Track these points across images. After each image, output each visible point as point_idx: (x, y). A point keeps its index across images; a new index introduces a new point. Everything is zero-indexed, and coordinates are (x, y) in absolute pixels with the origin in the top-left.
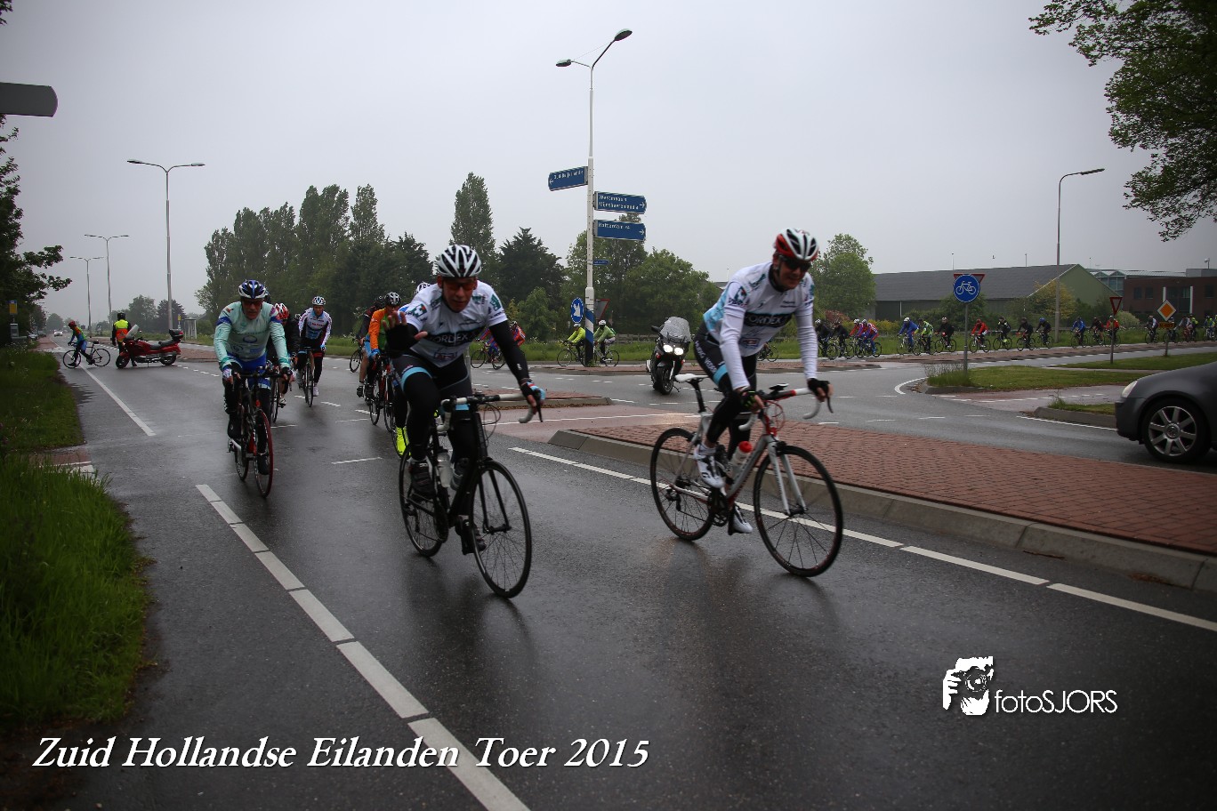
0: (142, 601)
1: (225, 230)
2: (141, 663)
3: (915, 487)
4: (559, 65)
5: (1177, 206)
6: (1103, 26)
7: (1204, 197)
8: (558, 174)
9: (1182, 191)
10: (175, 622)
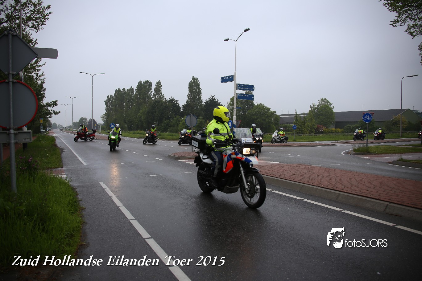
0: (81, 222)
1: (111, 95)
2: (80, 243)
3: (347, 189)
4: (224, 40)
6: (417, 24)
8: (224, 77)
10: (91, 229)
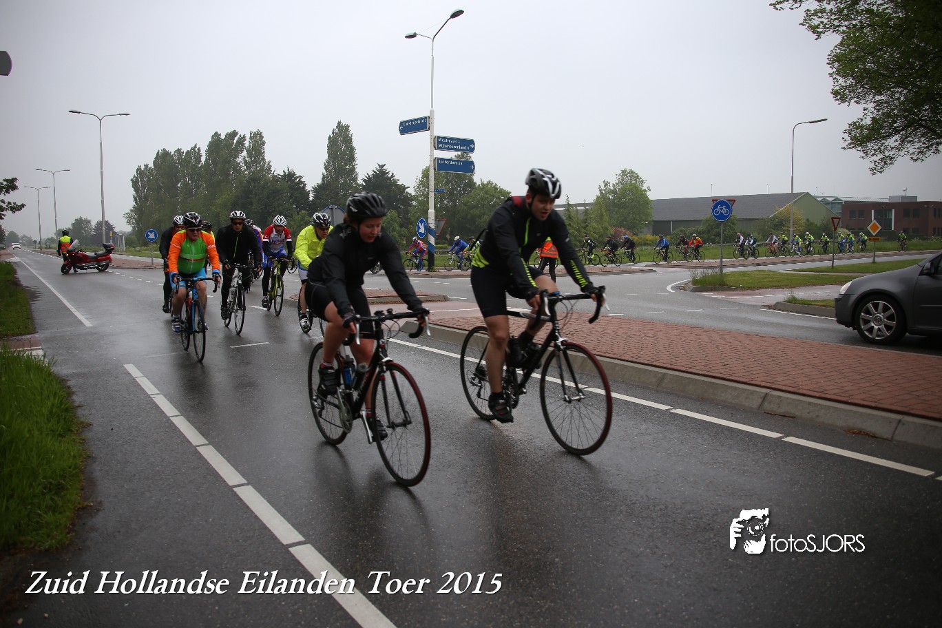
0: (81, 455)
1: (146, 166)
2: (79, 503)
3: (682, 363)
4: (406, 37)
5: (882, 148)
6: (825, 9)
7: (903, 141)
8: (406, 122)
9: (887, 136)
10: (107, 471)
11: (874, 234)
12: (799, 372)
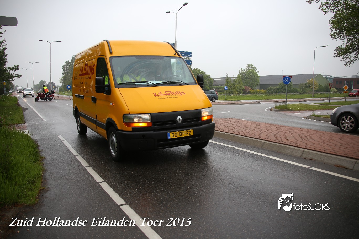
0: (42, 170)
1: (68, 61)
2: (41, 188)
3: (271, 139)
4: (166, 13)
5: (350, 57)
6: (328, 3)
7: (357, 54)
9: (352, 52)
10: (51, 176)
11: (346, 90)
12: (316, 143)
